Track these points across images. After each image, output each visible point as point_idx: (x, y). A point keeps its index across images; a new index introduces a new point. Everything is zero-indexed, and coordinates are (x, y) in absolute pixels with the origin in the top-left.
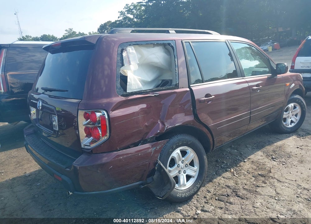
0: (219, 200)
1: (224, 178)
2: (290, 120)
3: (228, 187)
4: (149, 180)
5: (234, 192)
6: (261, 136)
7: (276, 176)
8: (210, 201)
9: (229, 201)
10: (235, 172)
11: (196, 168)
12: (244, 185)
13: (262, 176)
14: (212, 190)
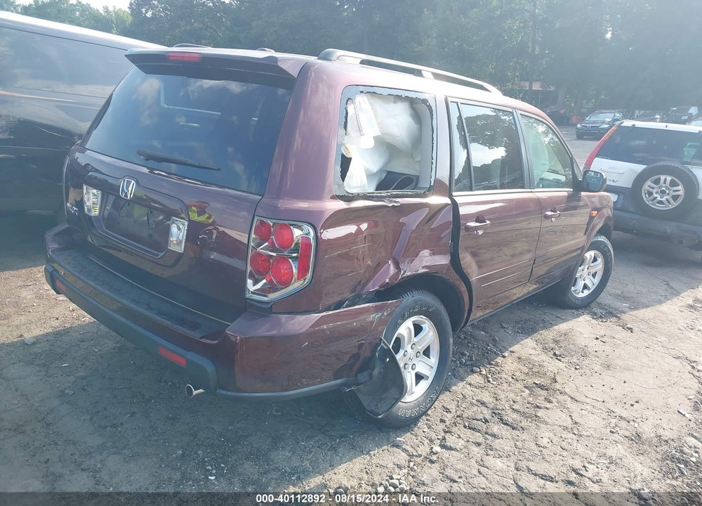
0: (470, 428)
1: (470, 384)
2: (583, 282)
3: (483, 404)
4: (363, 377)
5: (496, 414)
6: (527, 308)
7: (567, 390)
8: (454, 429)
9: (490, 431)
10: (490, 376)
11: (434, 360)
12: (512, 403)
13: (542, 387)
14: (452, 407)
